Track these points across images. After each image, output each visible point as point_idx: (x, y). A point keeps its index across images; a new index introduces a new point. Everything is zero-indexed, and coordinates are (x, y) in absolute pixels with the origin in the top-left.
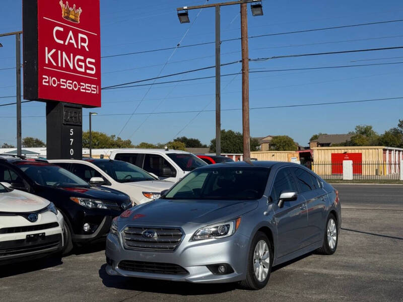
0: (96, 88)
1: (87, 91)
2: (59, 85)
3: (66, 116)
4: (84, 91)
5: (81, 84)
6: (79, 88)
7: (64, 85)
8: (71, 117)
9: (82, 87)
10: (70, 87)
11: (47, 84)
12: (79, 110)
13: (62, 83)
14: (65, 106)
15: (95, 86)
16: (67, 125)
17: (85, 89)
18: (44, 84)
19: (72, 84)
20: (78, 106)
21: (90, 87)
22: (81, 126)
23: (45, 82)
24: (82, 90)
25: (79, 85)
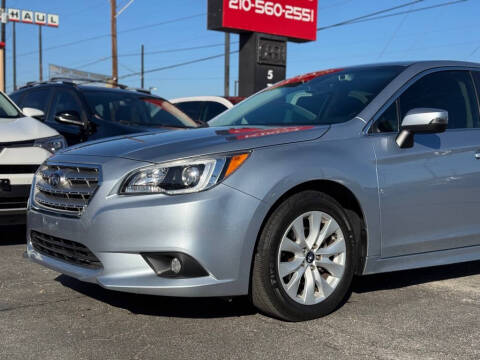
0: (310, 13)
1: (296, 18)
2: (253, 9)
3: (263, 51)
4: (291, 17)
5: (287, 7)
6: (284, 14)
7: (260, 9)
8: (270, 54)
9: (288, 12)
10: (269, 11)
11: (236, 7)
12: (282, 44)
13: (257, 6)
14: (262, 39)
15: (308, 10)
16: (262, 64)
17: (292, 14)
18: (231, 6)
19: (272, 7)
20: (281, 38)
21: (301, 12)
22: (284, 67)
23: (233, 4)
24: (287, 16)
25: (284, 8)
